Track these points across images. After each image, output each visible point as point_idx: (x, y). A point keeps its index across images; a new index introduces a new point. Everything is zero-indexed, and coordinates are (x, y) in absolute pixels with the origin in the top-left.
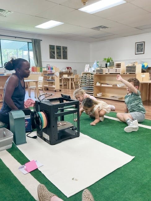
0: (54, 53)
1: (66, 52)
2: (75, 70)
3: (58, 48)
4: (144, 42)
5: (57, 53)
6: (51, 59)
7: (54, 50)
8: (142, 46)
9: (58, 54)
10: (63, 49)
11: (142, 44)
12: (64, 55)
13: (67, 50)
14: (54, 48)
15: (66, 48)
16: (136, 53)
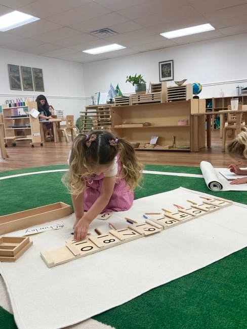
0: (18, 79)
1: (41, 78)
2: (60, 112)
3: (26, 70)
4: (172, 60)
5: (24, 79)
6: (12, 91)
7: (19, 74)
8: (170, 68)
9: (26, 82)
10: (35, 72)
11: (170, 64)
12: (38, 83)
13: (42, 75)
14: (18, 71)
15: (41, 71)
16: (161, 80)
